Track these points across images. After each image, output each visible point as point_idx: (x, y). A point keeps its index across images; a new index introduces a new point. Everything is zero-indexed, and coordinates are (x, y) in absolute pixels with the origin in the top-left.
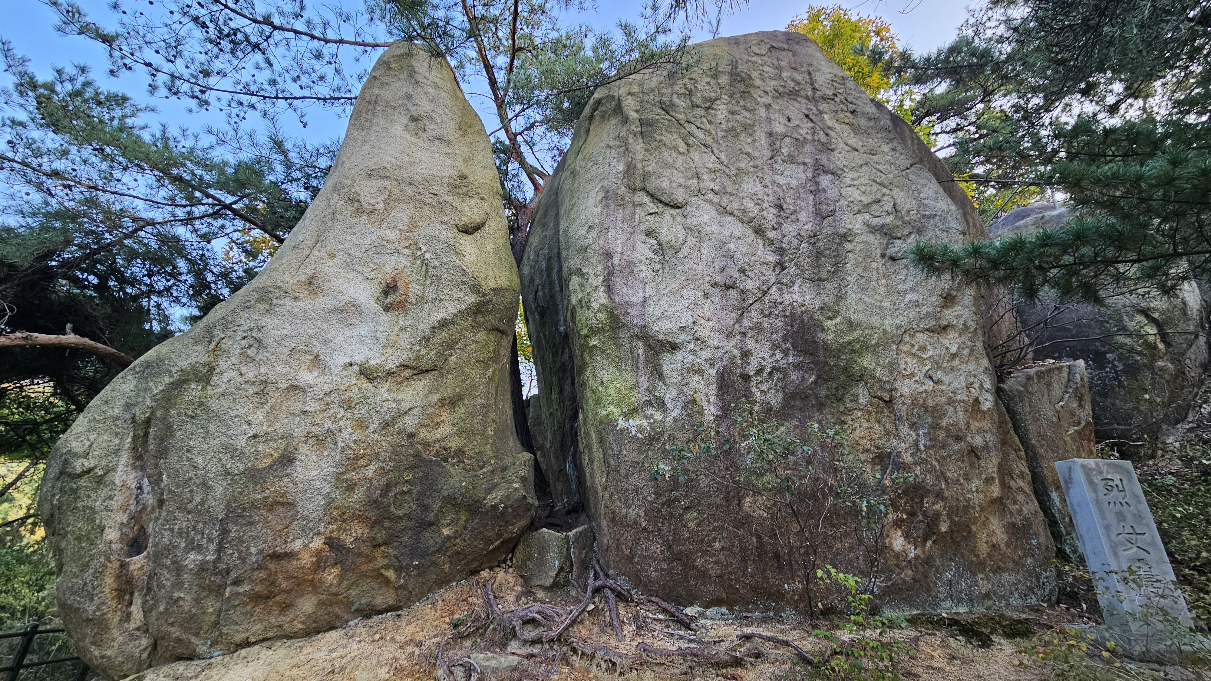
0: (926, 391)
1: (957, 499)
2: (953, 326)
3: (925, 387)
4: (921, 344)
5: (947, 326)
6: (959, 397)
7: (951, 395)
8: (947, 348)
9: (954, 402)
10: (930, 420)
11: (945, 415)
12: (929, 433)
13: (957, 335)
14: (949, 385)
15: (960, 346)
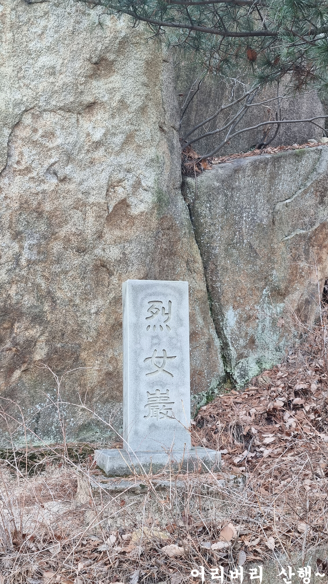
0: (44, 192)
1: (65, 323)
2: (102, 104)
3: (45, 187)
4: (49, 128)
5: (94, 103)
6: (91, 200)
7: (80, 196)
8: (88, 135)
9: (85, 205)
10: (43, 227)
11: (66, 222)
12: (39, 245)
13: (107, 115)
14: (80, 184)
15: (108, 130)
